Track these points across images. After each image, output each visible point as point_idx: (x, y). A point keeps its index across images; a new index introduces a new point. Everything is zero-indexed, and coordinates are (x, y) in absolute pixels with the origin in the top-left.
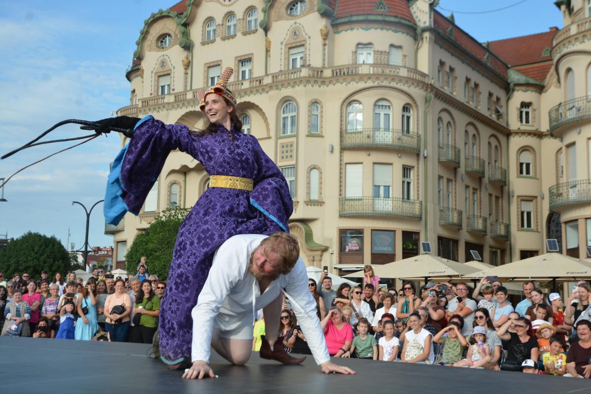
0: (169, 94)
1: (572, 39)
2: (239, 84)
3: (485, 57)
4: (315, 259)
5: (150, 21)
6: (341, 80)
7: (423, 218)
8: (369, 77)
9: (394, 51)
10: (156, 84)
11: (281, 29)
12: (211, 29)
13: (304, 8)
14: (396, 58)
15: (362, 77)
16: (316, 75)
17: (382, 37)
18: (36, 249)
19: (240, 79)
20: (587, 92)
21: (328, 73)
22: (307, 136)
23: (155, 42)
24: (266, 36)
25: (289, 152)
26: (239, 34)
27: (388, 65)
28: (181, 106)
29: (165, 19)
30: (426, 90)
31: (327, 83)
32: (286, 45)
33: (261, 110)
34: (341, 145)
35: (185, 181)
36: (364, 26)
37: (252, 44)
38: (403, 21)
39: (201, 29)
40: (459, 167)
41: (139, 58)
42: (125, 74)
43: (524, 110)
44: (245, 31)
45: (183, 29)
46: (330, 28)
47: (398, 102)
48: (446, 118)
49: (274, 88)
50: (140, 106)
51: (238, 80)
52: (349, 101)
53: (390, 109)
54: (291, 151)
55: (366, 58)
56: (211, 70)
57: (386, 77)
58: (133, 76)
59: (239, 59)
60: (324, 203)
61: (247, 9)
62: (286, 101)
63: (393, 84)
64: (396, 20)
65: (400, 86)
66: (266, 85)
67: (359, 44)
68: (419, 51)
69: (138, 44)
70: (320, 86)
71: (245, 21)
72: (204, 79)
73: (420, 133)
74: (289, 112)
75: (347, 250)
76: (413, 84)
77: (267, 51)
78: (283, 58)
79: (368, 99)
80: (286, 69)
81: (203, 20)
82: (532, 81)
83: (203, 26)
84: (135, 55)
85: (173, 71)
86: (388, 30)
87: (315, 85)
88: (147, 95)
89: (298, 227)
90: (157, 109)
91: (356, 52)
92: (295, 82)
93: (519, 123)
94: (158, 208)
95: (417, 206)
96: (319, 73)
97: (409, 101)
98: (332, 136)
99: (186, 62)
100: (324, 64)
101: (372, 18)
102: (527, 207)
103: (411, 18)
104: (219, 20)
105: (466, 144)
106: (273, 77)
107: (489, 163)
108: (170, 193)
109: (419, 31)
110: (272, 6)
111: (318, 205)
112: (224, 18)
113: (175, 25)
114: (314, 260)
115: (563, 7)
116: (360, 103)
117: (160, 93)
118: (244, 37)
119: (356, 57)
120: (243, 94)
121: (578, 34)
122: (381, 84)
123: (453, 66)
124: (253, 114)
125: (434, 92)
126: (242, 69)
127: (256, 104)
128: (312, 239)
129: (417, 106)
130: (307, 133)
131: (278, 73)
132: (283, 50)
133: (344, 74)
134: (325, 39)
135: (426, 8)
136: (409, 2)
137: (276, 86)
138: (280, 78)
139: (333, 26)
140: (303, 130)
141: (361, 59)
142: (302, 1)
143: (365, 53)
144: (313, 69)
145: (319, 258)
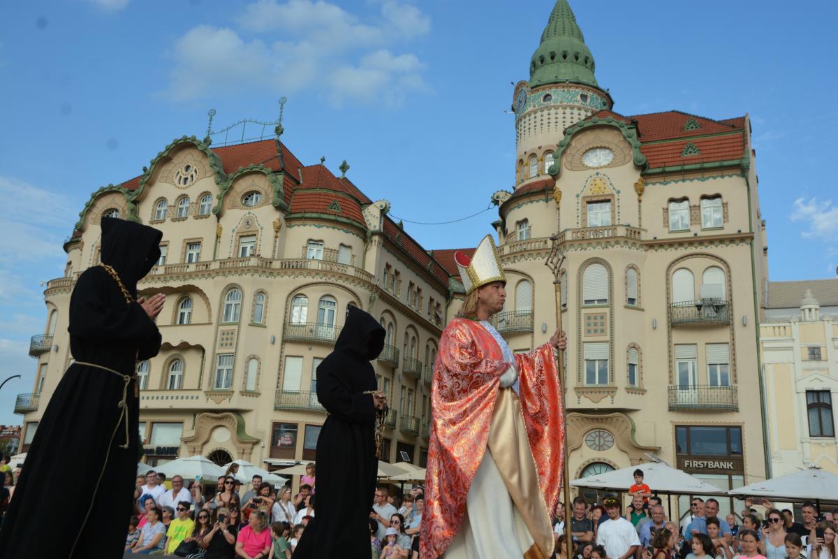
2: (184, 266)
3: (429, 265)
4: (245, 451)
5: (98, 194)
6: (289, 273)
8: (317, 272)
9: (343, 250)
11: (234, 217)
12: (162, 209)
13: (259, 199)
14: (345, 257)
15: (310, 272)
16: (264, 265)
17: (333, 236)
19: (187, 261)
20: (515, 306)
21: (277, 265)
22: (250, 325)
24: (218, 222)
25: (229, 339)
26: (190, 218)
27: (336, 263)
29: (115, 194)
30: (371, 291)
31: (275, 274)
32: (237, 233)
33: (205, 294)
34: (283, 337)
36: (316, 223)
37: (203, 229)
38: (354, 223)
39: (152, 208)
40: (397, 367)
41: (80, 231)
42: (63, 244)
44: (197, 214)
45: (132, 206)
46: (283, 221)
47: (344, 300)
48: (388, 318)
49: (221, 274)
51: (184, 263)
52: (295, 295)
53: (334, 305)
54: (232, 339)
55: (316, 253)
57: (334, 274)
58: (71, 247)
59: (188, 241)
60: (260, 394)
61: (201, 194)
62: (232, 288)
63: (340, 282)
64: (349, 221)
65: (347, 284)
66: (213, 270)
67: (310, 240)
68: (368, 253)
69: (81, 215)
70: (267, 277)
71: (198, 206)
74: (234, 300)
75: (279, 444)
76: (359, 283)
77: (218, 237)
78: (233, 246)
79: (314, 294)
80: (235, 256)
81: (155, 199)
83: (154, 206)
84: (76, 226)
86: (339, 230)
87: (263, 275)
89: (231, 417)
91: (306, 247)
92: (243, 270)
96: (268, 264)
97: (354, 299)
98: (274, 328)
100: (274, 256)
101: (325, 216)
103: (362, 220)
104: (171, 201)
105: (405, 345)
106: (221, 263)
107: (426, 366)
109: (369, 234)
110: (227, 194)
111: (253, 396)
112: (177, 199)
113: (125, 202)
114: (243, 453)
115: (499, 229)
116: (306, 297)
118: (195, 220)
119: (306, 253)
120: (187, 277)
121: (511, 254)
122: (331, 281)
123: (398, 270)
124: (196, 298)
125: (379, 293)
126: (189, 252)
127: (201, 288)
128: (244, 431)
130: (250, 322)
131: (226, 259)
132: (234, 237)
133: (293, 267)
134: (277, 232)
135: (377, 213)
136: (361, 205)
137: (224, 272)
138: (228, 265)
139: (286, 219)
140: (246, 319)
141: (310, 255)
142: (258, 193)
143: (315, 250)
144: (263, 260)
145: (249, 451)
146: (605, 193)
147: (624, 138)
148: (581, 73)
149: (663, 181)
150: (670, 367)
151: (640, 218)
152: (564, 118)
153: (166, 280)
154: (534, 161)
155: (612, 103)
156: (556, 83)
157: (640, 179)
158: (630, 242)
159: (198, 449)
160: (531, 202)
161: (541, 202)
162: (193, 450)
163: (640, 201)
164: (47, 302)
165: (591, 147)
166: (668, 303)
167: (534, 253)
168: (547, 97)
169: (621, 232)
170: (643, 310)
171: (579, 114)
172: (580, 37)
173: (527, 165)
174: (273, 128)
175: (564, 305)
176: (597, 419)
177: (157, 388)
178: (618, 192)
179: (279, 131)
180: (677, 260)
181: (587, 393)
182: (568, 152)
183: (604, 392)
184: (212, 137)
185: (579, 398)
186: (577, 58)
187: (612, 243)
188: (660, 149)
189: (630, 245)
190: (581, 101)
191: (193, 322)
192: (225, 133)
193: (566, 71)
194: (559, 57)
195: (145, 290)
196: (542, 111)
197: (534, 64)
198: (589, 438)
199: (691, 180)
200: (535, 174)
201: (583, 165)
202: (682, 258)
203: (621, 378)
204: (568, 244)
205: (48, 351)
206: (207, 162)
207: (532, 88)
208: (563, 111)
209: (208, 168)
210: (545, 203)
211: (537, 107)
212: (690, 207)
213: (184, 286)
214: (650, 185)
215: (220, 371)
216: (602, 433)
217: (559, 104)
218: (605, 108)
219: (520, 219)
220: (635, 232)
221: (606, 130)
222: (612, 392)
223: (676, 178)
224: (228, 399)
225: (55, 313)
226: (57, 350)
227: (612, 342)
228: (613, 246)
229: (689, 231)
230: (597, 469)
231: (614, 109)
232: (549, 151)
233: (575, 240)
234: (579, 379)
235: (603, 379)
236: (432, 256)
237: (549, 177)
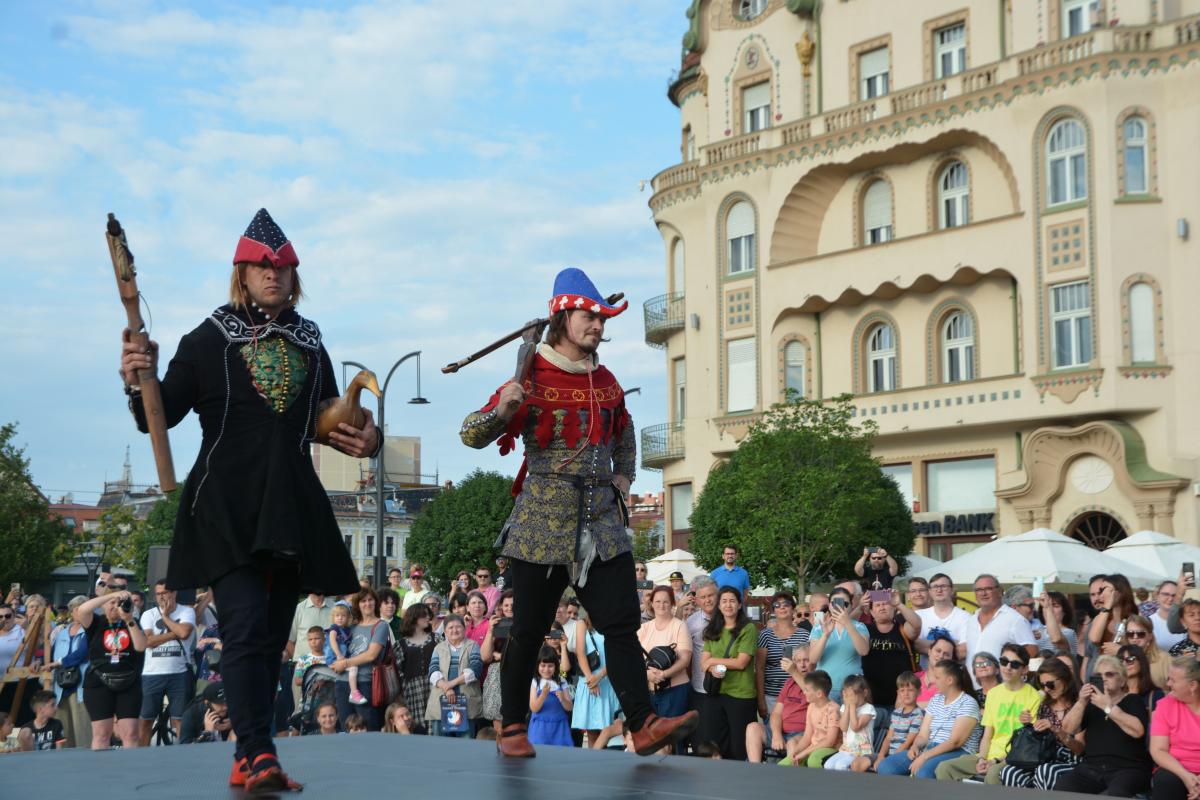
0: (770, 128)
2: (935, 88)
4: (1156, 510)
10: (738, 107)
16: (1132, 45)
18: (494, 508)
19: (939, 74)
21: (1165, 37)
22: (1118, 202)
23: (729, 6)
25: (1071, 245)
28: (798, 153)
31: (1164, 63)
33: (994, 147)
35: (818, 334)
41: (695, 49)
42: (666, 90)
49: (1025, 89)
50: (703, 162)
51: (934, 79)
54: (1077, 244)
56: (867, 60)
58: (684, 93)
59: (933, 26)
60: (1170, 368)
62: (1058, 119)
66: (1004, 84)
69: (691, 15)
72: (850, 85)
74: (1067, 146)
78: (1044, 11)
80: (1055, 38)
84: (685, 43)
85: (775, 72)
87: (1132, 71)
88: (717, 136)
90: (743, 167)
92: (1078, 69)
94: (758, 402)
96: (1142, 39)
98: (1183, 197)
99: (805, 46)
100: (1154, 15)
106: (1021, 62)
108: (785, 366)
111: (1154, 376)
114: (1152, 515)
117: (748, 129)
120: (946, 112)
124: (973, 158)
126: (942, 50)
127: (982, 132)
128: (1144, 461)
130: (1116, 196)
131: (1030, 51)
137: (1031, 83)
138: (1038, 63)
140: (1106, 188)
144: (1127, 31)
145: (1165, 508)
153: (899, 131)
159: (1040, 514)
162: (1027, 516)
164: (658, 224)
177: (923, 383)
191: (977, 217)
195: (857, 160)
205: (678, 329)
213: (942, 136)
215: (1061, 327)
224: (1091, 389)
225: (680, 244)
226: (698, 325)
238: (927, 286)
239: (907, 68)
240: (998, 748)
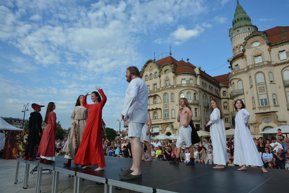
1: (233, 76)
3: (214, 80)
6: (178, 88)
7: (201, 121)
8: (185, 87)
9: (191, 80)
11: (163, 77)
12: (147, 77)
14: (192, 82)
15: (183, 87)
17: (188, 77)
18: (108, 131)
20: (238, 88)
21: (175, 86)
22: (171, 102)
24: (160, 78)
26: (153, 78)
27: (190, 84)
30: (199, 89)
31: (175, 89)
36: (183, 75)
37: (157, 81)
39: (145, 78)
40: (209, 108)
43: (224, 93)
44: (155, 77)
46: (175, 75)
47: (193, 92)
48: (205, 96)
51: (154, 89)
52: (180, 93)
53: (191, 94)
54: (167, 106)
55: (184, 82)
57: (189, 87)
59: (154, 84)
61: (155, 72)
62: (165, 94)
63: (191, 88)
64: (191, 73)
65: (193, 89)
66: (160, 90)
67: (182, 79)
68: (197, 80)
71: (155, 75)
73: (199, 100)
74: (166, 96)
76: (196, 88)
77: (160, 82)
78: (164, 83)
79: (185, 92)
80: (165, 86)
81: (145, 76)
82: (225, 86)
86: (189, 75)
87: (172, 89)
89: (170, 124)
92: (167, 89)
93: (223, 96)
95: (199, 118)
97: (195, 92)
98: (177, 102)
100: (174, 84)
101: (185, 73)
102: (227, 117)
103: (194, 72)
104: (148, 75)
106: (162, 88)
109: (197, 75)
110: (161, 71)
111: (174, 119)
112: (150, 75)
114: (174, 133)
115: (231, 68)
116: (183, 93)
118: (155, 79)
119: (182, 82)
120: (155, 93)
121: (235, 74)
122: (189, 88)
123: (206, 83)
124: (157, 97)
125: (201, 90)
126: (154, 87)
127: (158, 95)
128: (173, 127)
129: (197, 93)
132: (164, 81)
133: (179, 86)
134: (174, 78)
135: (198, 70)
136: (194, 68)
137: (163, 90)
138: (164, 88)
139: (176, 75)
140: (170, 100)
141: (183, 83)
142: (168, 70)
143: (184, 81)
144: (172, 86)
145: (175, 132)
146: (259, 53)
147: (263, 37)
148: (247, 23)
149: (276, 47)
150: (286, 98)
151: (271, 58)
152: (244, 35)
153: (150, 94)
154: (237, 49)
155: (257, 29)
156: (240, 27)
157: (269, 48)
158: (269, 65)
159: (163, 133)
160: (238, 59)
161: (241, 59)
163: (270, 54)
165: (253, 41)
166: (283, 80)
167: (241, 73)
168: (238, 31)
169: (266, 63)
170: (275, 84)
171: (248, 34)
172: (245, 13)
173: (236, 50)
174: (169, 53)
175: (252, 86)
176: (266, 115)
178: (263, 52)
179: (171, 54)
180: (284, 68)
181: (262, 108)
182: (247, 44)
183: (267, 107)
184: (155, 59)
185: (260, 110)
186: (245, 19)
187: (263, 67)
188: (274, 38)
189: (269, 66)
190: (248, 30)
191: (158, 103)
192: (158, 57)
193: (242, 23)
194: (240, 20)
196: (238, 35)
197: (233, 24)
198: (264, 120)
199: (285, 45)
200: (238, 52)
201: (252, 47)
202: (286, 67)
203: (271, 103)
204: (250, 69)
206: (155, 65)
207: (234, 29)
208: (243, 34)
209: (156, 66)
210: (242, 59)
211: (236, 34)
212: (286, 52)
213: (154, 95)
214: (272, 49)
215: (166, 114)
216: (268, 119)
217: (242, 32)
218: (255, 30)
219: (236, 65)
220: (270, 62)
221: (257, 36)
222: (269, 107)
223: (280, 45)
224: (168, 120)
227: (267, 94)
228: (264, 67)
229: (286, 59)
230: (268, 128)
231: (259, 30)
232: (241, 45)
233: (252, 68)
234: (259, 105)
235: (266, 104)
236: (214, 78)
237: (242, 52)
238: (153, 110)
239: (151, 88)
240: (157, 156)
